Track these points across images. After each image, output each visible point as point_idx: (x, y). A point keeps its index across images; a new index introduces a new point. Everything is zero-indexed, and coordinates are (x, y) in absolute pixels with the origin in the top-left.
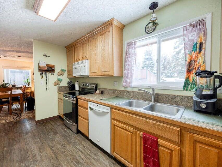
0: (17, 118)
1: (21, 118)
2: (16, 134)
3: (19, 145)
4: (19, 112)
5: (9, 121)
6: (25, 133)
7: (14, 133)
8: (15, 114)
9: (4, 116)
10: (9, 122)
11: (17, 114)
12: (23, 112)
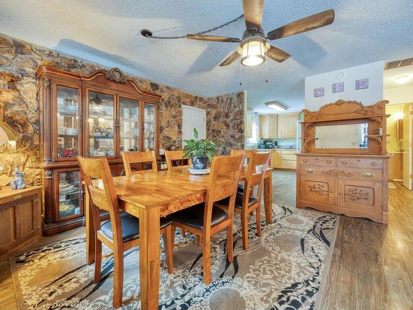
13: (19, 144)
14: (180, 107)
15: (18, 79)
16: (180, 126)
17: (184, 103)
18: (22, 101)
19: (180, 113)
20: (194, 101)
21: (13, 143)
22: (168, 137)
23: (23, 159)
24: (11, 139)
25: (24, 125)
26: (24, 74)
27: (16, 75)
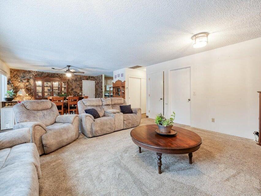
13: (29, 95)
14: (81, 81)
15: (29, 79)
16: (81, 88)
17: (83, 80)
18: (30, 84)
19: (82, 83)
20: (88, 78)
21: (27, 94)
22: (75, 92)
23: (30, 98)
24: (27, 93)
25: (31, 90)
26: (31, 78)
27: (29, 78)
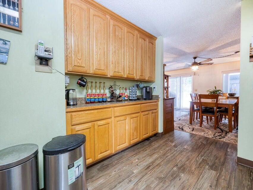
0: (218, 138)
1: (222, 139)
2: (199, 158)
3: (188, 178)
4: (227, 130)
5: (208, 136)
6: (209, 166)
7: (199, 155)
8: (220, 131)
9: (207, 128)
10: (206, 138)
11: (222, 131)
12: (231, 132)
